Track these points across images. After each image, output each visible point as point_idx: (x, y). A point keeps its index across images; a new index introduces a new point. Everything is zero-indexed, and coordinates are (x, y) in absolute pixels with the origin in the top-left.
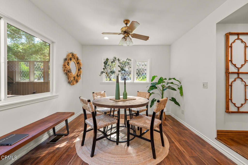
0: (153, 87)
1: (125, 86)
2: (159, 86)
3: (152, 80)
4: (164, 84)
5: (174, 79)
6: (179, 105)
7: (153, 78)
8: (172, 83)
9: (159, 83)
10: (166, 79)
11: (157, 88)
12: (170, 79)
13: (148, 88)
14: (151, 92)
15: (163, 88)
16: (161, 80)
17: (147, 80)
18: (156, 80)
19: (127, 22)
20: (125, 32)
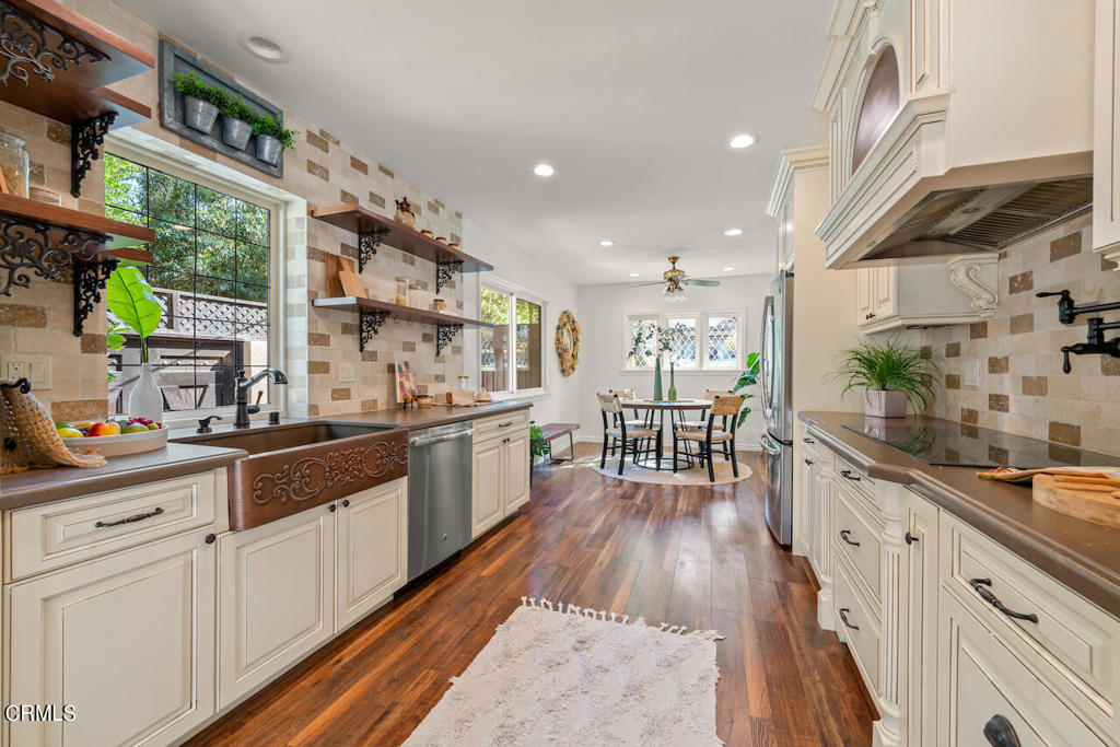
0: (747, 380)
1: (672, 378)
11: (754, 382)
13: (736, 383)
19: (674, 260)
20: (670, 279)
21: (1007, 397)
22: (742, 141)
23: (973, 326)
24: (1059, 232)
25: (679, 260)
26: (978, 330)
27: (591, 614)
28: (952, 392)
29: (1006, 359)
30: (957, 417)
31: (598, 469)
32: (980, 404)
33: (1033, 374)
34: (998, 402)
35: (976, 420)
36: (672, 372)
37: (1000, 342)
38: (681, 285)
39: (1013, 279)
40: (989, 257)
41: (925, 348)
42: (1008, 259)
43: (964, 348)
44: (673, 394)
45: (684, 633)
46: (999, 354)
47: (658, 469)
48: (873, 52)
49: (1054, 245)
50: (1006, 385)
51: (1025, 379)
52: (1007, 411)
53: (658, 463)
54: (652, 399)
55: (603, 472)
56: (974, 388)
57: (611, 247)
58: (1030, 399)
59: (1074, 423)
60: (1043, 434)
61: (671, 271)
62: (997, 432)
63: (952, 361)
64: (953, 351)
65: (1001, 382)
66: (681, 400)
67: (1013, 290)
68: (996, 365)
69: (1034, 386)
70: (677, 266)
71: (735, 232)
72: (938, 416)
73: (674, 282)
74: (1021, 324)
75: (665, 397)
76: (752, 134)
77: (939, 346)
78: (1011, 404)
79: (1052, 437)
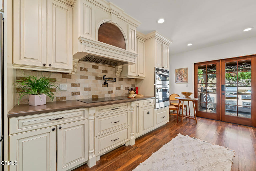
21: (79, 92)
24: (94, 64)
26: (66, 76)
29: (79, 84)
32: (67, 95)
33: (87, 87)
34: (76, 93)
39: (81, 68)
42: (80, 63)
46: (76, 83)
49: (93, 66)
50: (79, 89)
51: (85, 88)
52: (80, 95)
56: (65, 91)
58: (87, 92)
59: (97, 94)
65: (77, 89)
67: (81, 70)
68: (75, 85)
69: (88, 89)
74: (84, 77)
78: (81, 93)
79: (92, 98)
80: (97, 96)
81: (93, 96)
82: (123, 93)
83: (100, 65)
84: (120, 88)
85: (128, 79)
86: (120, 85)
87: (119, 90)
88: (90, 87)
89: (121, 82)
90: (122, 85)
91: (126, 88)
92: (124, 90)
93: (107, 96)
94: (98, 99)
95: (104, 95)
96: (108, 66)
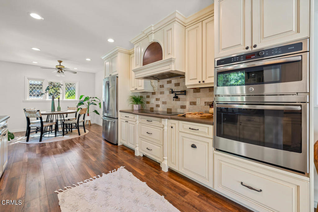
0: (81, 103)
1: (59, 103)
2: (86, 103)
3: (80, 99)
4: (89, 101)
5: (96, 98)
6: (99, 114)
7: (81, 97)
8: (94, 100)
9: (85, 100)
10: (91, 98)
11: (84, 104)
12: (93, 98)
13: (77, 104)
14: (79, 107)
15: (89, 104)
16: (87, 99)
17: (76, 98)
18: (83, 99)
19: (60, 62)
20: (59, 68)
21: (159, 105)
22: (111, 40)
23: (152, 93)
24: (168, 80)
25: (62, 62)
26: (154, 93)
27: (88, 181)
28: (148, 105)
29: (159, 98)
30: (149, 109)
31: (26, 142)
32: (154, 106)
33: (164, 101)
34: (158, 106)
35: (153, 109)
36: (59, 101)
37: (158, 96)
38: (63, 71)
39: (160, 86)
40: (156, 81)
41: (141, 96)
42: (160, 82)
43: (150, 96)
44: (59, 109)
45: (116, 170)
46: (158, 98)
47: (56, 136)
48: (153, 41)
49: (168, 81)
50: (159, 103)
51: (163, 102)
52: (159, 107)
53: (56, 134)
54: (51, 111)
55: (28, 143)
56: (153, 103)
57: (39, 51)
58: (164, 105)
59: (171, 108)
60: (166, 110)
61: (59, 65)
62: (158, 111)
63: (148, 99)
64: (148, 97)
65: (158, 102)
66: (62, 111)
67: (160, 87)
68: (157, 100)
69: (164, 103)
70: (61, 64)
71: (88, 60)
72: (144, 109)
73: (60, 69)
74: (162, 93)
75: (56, 110)
76: (114, 40)
77: (145, 96)
78: (160, 106)
79: (167, 110)
80: (171, 109)
81: (168, 109)
82: (200, 109)
83: (172, 79)
84: (196, 102)
85: (209, 89)
86: (196, 98)
87: (194, 105)
88: (166, 101)
89: (197, 94)
90: (197, 99)
91: (205, 103)
92: (201, 106)
93: (180, 111)
94: (171, 113)
95: (176, 109)
96: (181, 78)
